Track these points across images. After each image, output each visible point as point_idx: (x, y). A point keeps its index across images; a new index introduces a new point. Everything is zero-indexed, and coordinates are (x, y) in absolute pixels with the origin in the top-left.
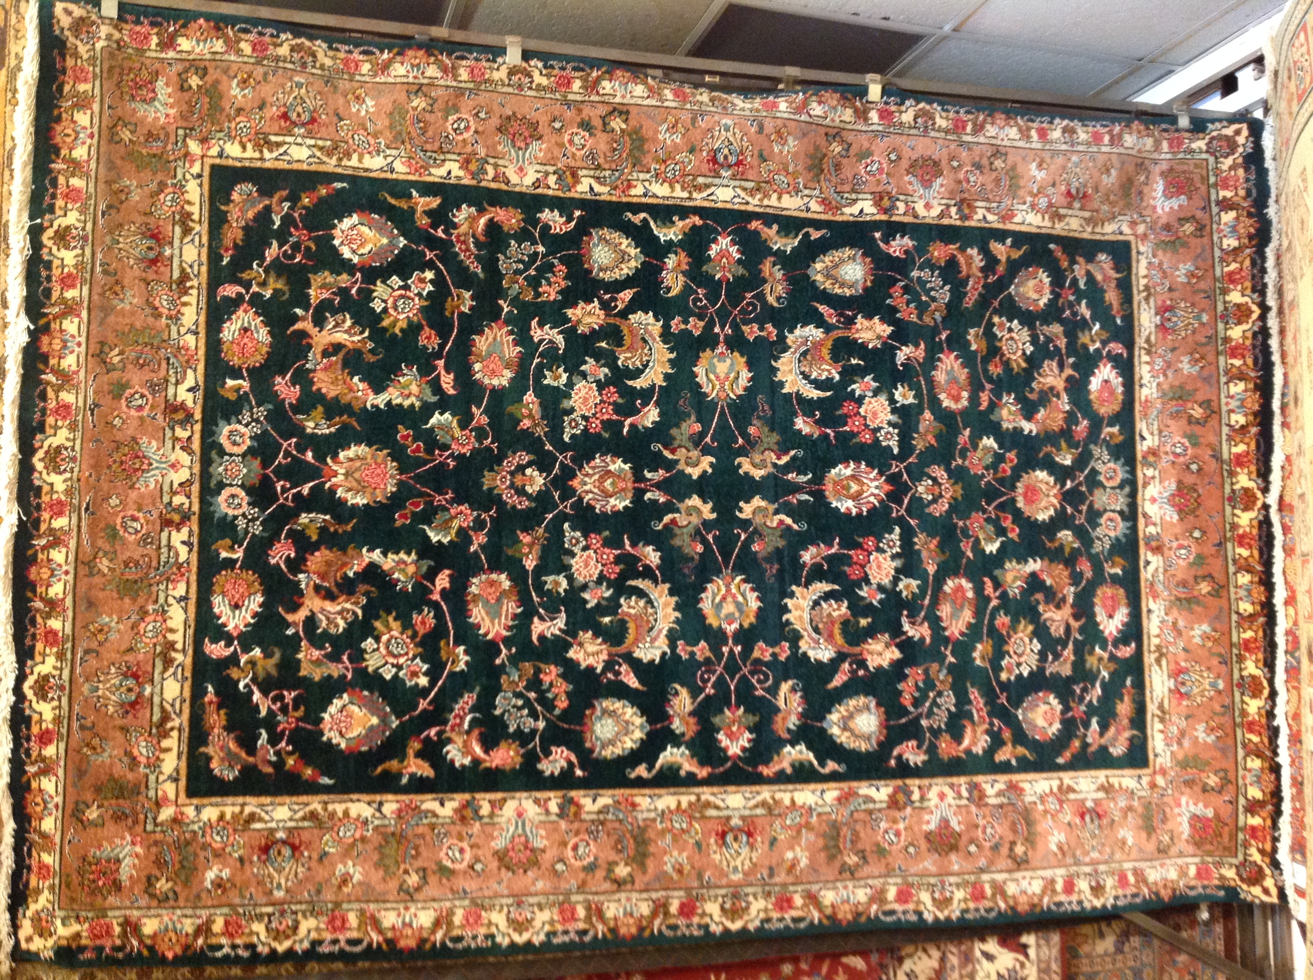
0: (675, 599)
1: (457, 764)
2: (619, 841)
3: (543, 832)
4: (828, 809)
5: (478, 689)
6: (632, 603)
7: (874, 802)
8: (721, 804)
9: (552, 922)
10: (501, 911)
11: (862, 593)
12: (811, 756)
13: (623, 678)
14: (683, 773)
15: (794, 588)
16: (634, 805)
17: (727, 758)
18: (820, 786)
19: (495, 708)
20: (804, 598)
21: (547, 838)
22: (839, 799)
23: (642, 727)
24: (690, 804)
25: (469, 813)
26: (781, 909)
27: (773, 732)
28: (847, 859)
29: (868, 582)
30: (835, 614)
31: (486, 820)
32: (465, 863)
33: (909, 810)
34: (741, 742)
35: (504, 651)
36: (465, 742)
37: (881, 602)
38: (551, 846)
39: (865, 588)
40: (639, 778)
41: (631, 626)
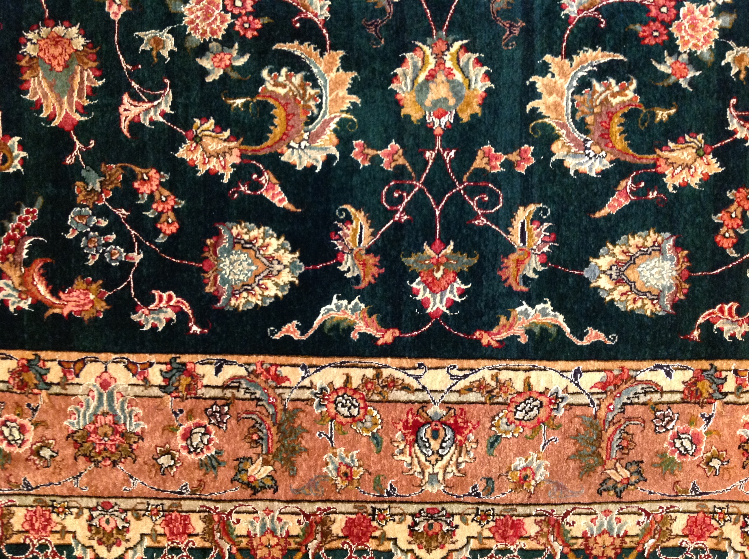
0: (353, 74)
1: (12, 309)
2: (254, 428)
3: (139, 411)
4: (585, 400)
5: (40, 200)
6: (282, 79)
7: (662, 392)
8: (415, 384)
9: (154, 535)
10: (79, 515)
11: (662, 68)
12: (561, 318)
13: (262, 191)
14: (355, 336)
15: (548, 58)
16: (279, 379)
17: (427, 318)
18: (573, 365)
19: (67, 229)
20: (564, 75)
21: (146, 418)
22: (604, 385)
23: (292, 266)
24: (365, 381)
25: (30, 377)
26: (504, 538)
27: (501, 282)
28: (611, 473)
29: (674, 50)
30: (615, 101)
31: (56, 389)
32: (27, 446)
33: (717, 405)
34: (448, 295)
35: (78, 145)
36: (22, 276)
37: (692, 82)
38: (153, 430)
39: (669, 60)
40: (287, 339)
41: (279, 113)
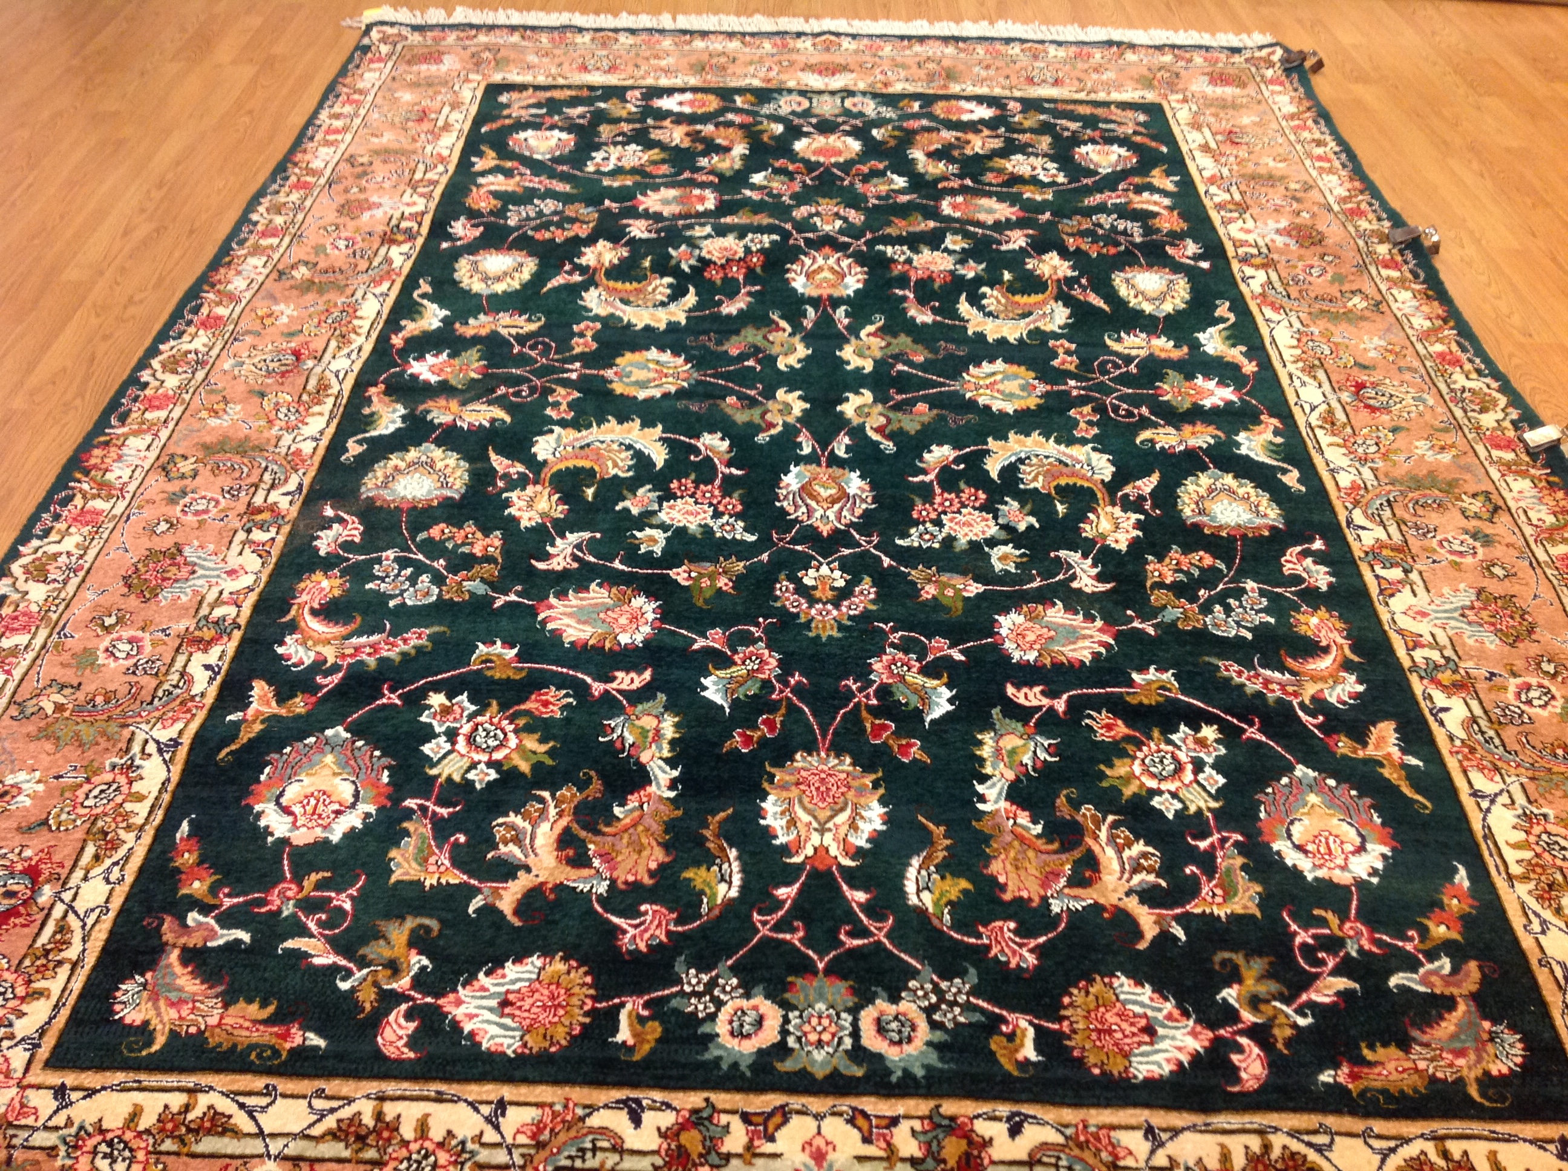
0: (1011, 435)
1: (1359, 690)
4: (1294, 318)
5: (1209, 659)
6: (1029, 478)
11: (970, 276)
12: (1213, 330)
13: (1146, 492)
14: (1278, 441)
15: (970, 332)
16: (1355, 487)
17: (1242, 401)
18: (1261, 323)
19: (1238, 638)
20: (983, 324)
22: (1275, 308)
23: (1214, 476)
27: (1184, 360)
29: (954, 271)
30: (1002, 300)
31: (1450, 654)
34: (1212, 387)
35: (1133, 624)
36: (1314, 679)
39: (962, 273)
40: (1304, 481)
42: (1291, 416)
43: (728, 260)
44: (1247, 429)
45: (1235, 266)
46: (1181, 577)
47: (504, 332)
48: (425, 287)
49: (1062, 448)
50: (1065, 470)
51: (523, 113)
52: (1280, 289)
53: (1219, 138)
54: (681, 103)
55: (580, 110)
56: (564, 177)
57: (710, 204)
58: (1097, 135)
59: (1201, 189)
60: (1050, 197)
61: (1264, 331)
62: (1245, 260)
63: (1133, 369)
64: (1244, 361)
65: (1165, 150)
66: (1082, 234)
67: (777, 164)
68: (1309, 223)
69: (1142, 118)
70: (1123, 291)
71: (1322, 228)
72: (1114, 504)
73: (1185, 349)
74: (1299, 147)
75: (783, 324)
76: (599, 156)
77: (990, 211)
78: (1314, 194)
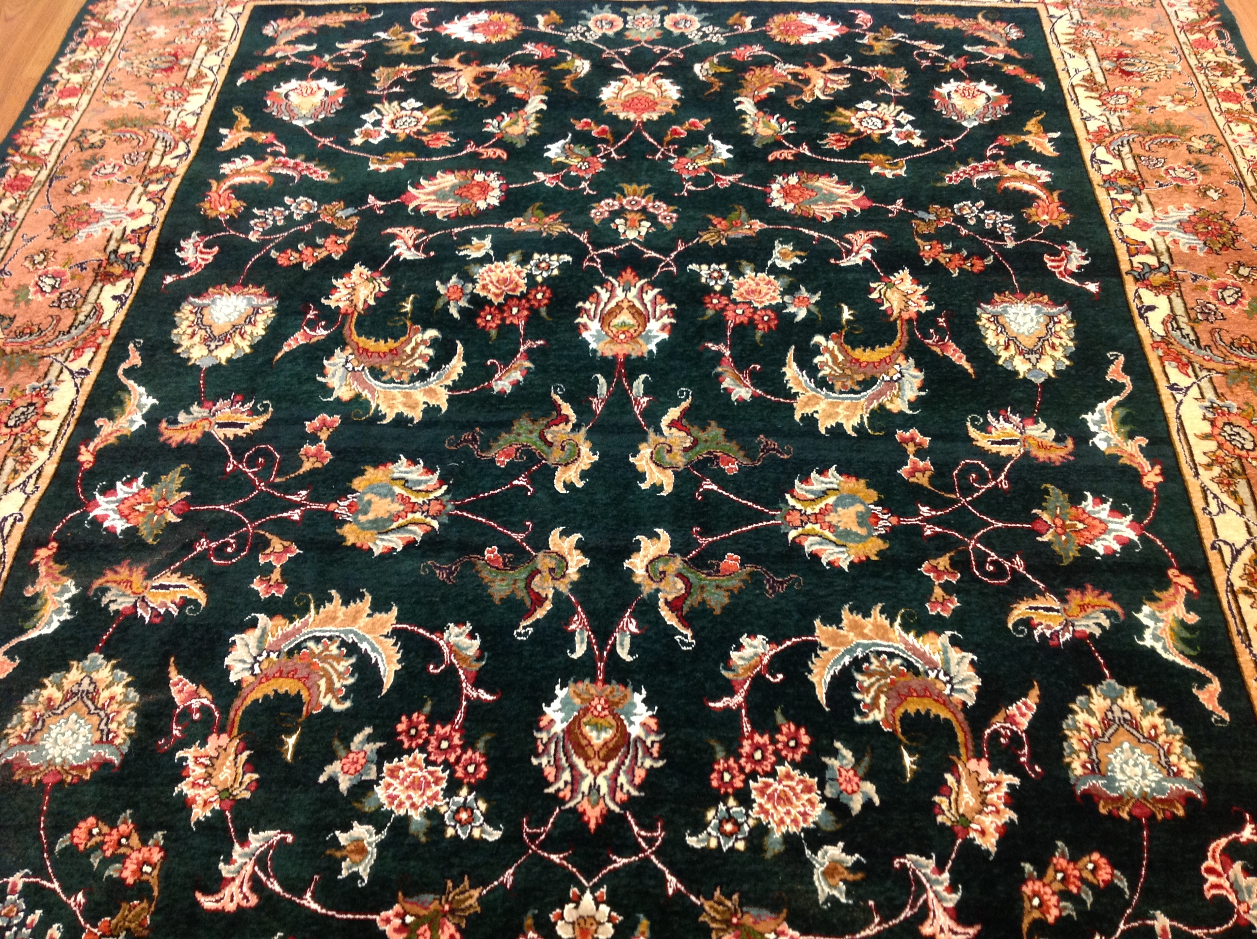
0: (844, 612)
14: (1192, 619)
15: (797, 416)
17: (1143, 542)
18: (1165, 392)
20: (814, 401)
22: (1182, 365)
23: (1110, 694)
27: (1068, 463)
29: (781, 307)
34: (1105, 516)
41: (911, 706)
42: (1207, 569)
43: (508, 298)
44: (1153, 599)
45: (1131, 287)
46: (1069, 909)
47: (219, 434)
48: (135, 359)
49: (911, 637)
50: (915, 682)
51: (290, 51)
52: (1187, 330)
53: (1107, 64)
54: (473, 28)
55: (356, 43)
56: (325, 158)
57: (493, 199)
58: (960, 63)
59: (1087, 151)
60: (902, 172)
61: (1169, 408)
62: (1141, 278)
63: (1002, 481)
64: (1143, 463)
65: (1042, 86)
66: (942, 235)
67: (578, 126)
68: (1218, 208)
69: (1015, 34)
70: (991, 338)
71: (1233, 217)
72: (979, 756)
73: (1070, 443)
74: (1201, 78)
75: (567, 409)
76: (369, 117)
77: (829, 199)
78: (1222, 157)
